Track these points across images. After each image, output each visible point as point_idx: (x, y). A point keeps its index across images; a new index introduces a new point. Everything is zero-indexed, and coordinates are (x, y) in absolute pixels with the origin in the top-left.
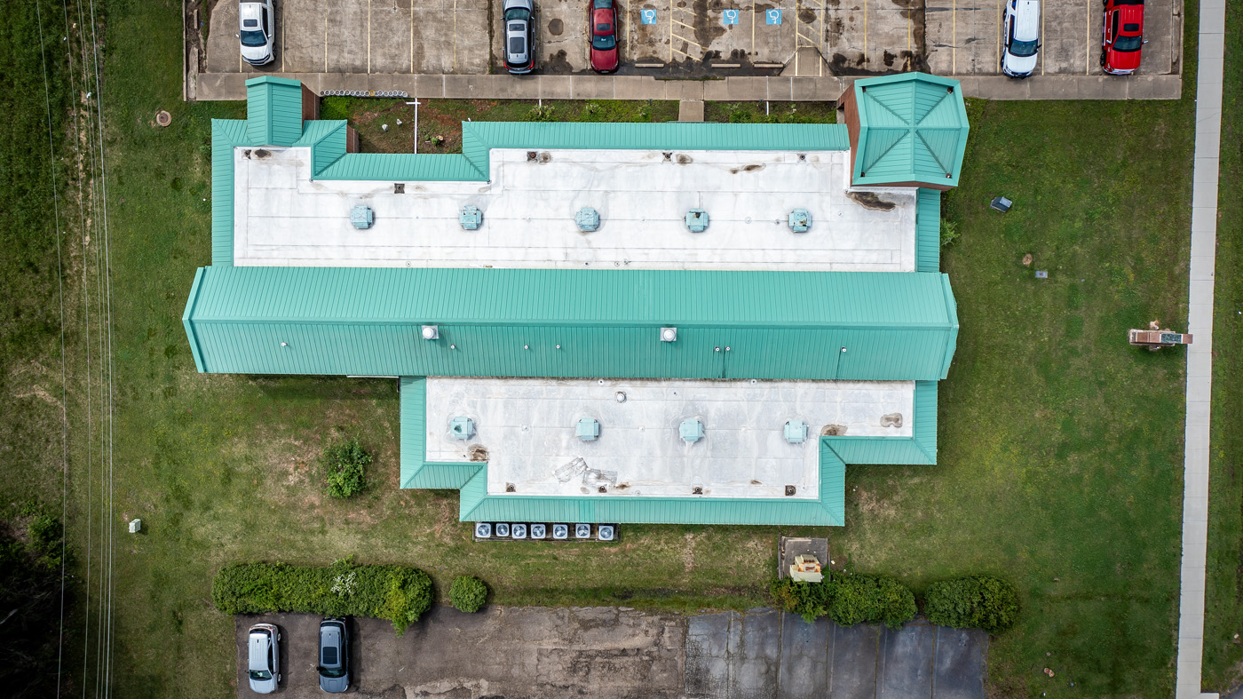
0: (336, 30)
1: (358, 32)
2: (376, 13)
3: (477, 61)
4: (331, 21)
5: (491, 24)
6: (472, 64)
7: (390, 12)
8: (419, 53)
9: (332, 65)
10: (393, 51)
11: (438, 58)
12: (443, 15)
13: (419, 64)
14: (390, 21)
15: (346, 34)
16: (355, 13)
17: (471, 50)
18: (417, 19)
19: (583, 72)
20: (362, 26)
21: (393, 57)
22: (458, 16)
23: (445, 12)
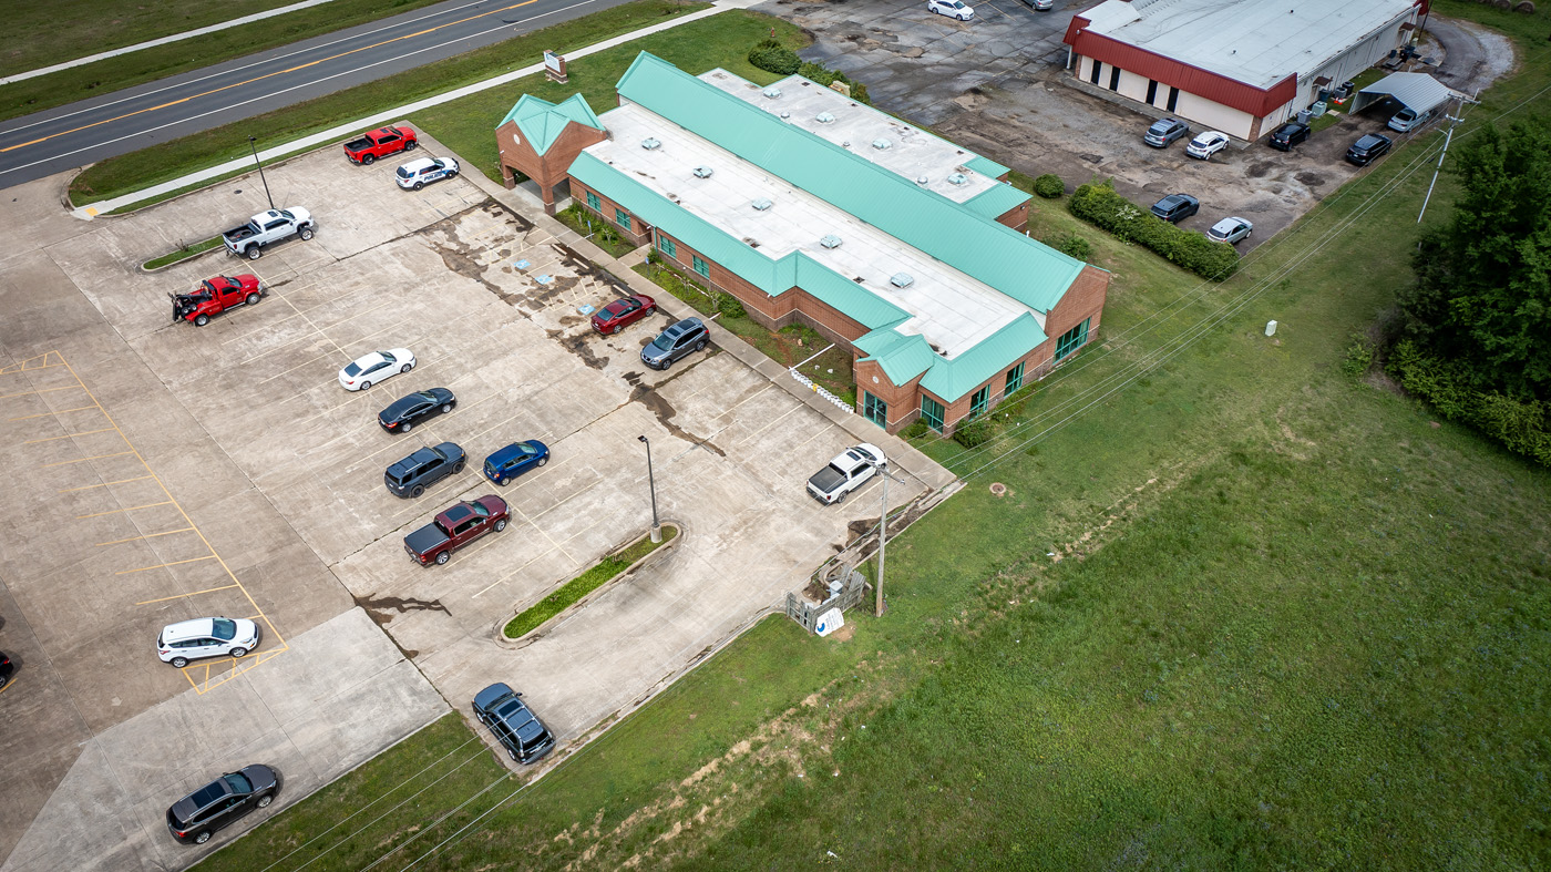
0: (795, 440)
1: (781, 428)
2: (753, 429)
3: (721, 361)
4: (792, 447)
5: (686, 370)
6: (727, 362)
7: (743, 422)
8: (754, 389)
9: (825, 425)
10: (770, 402)
11: (744, 379)
12: (709, 396)
13: (761, 385)
14: (749, 418)
15: (790, 434)
16: (768, 439)
17: (717, 369)
18: (729, 406)
19: (664, 313)
20: (773, 429)
21: (776, 400)
22: (700, 388)
23: (706, 396)
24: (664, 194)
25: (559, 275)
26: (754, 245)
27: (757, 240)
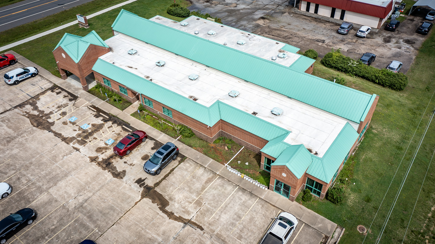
0: (240, 212)
1: (230, 205)
2: (215, 207)
3: (188, 165)
4: (240, 217)
5: (170, 173)
6: (190, 165)
7: (209, 204)
8: (209, 181)
9: (254, 199)
10: (220, 188)
11: (202, 175)
12: (186, 188)
13: (213, 177)
14: (211, 200)
15: (237, 208)
16: (225, 213)
17: (186, 170)
18: (198, 194)
19: (152, 139)
20: (226, 206)
21: (222, 186)
22: (180, 184)
23: (184, 189)
24: (143, 76)
25: (93, 123)
26: (195, 100)
27: (197, 97)
